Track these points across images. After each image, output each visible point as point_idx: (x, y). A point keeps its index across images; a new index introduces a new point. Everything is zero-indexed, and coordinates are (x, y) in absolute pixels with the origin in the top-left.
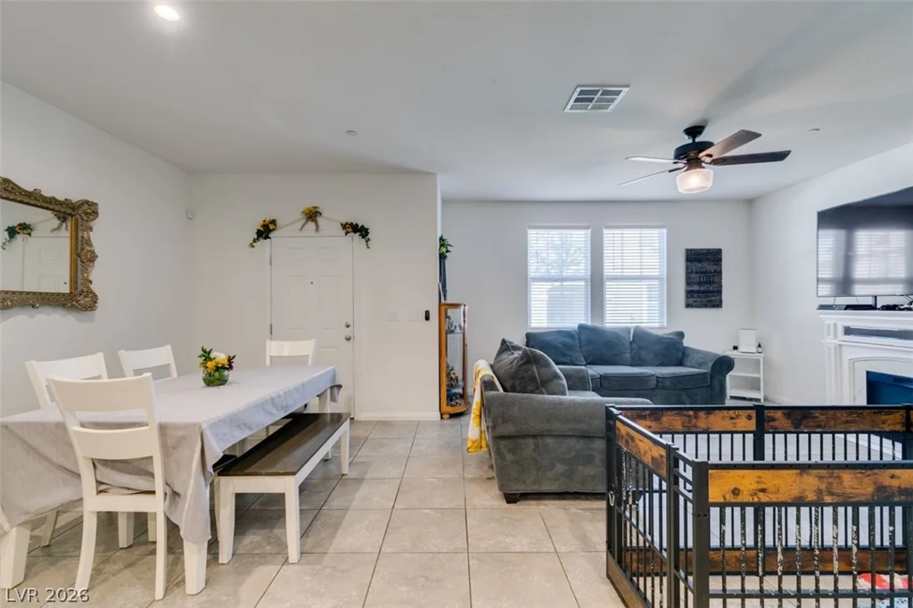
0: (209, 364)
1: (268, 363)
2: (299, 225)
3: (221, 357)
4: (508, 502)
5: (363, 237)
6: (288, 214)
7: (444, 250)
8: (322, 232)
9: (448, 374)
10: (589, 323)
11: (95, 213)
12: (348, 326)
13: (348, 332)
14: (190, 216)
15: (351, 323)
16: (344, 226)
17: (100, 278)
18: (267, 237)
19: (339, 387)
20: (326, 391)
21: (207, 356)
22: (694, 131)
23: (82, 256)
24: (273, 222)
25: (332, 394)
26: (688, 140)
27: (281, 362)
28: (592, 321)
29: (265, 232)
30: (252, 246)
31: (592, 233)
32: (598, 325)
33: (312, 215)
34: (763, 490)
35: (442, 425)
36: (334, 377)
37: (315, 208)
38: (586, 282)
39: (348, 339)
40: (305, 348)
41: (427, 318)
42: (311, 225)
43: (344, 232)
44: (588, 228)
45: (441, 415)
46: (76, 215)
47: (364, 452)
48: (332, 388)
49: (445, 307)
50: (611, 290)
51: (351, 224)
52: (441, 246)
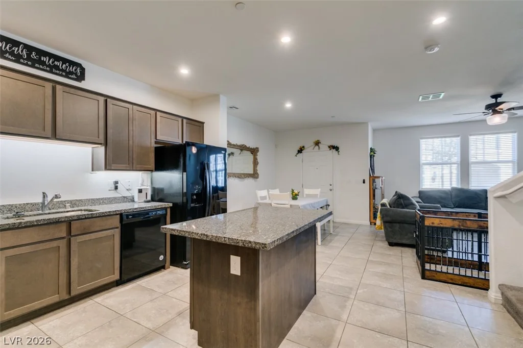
0: (294, 194)
1: (305, 196)
2: (313, 147)
3: (296, 192)
4: (390, 245)
5: (337, 150)
6: (309, 143)
7: (372, 153)
8: (321, 150)
9: (374, 207)
10: (459, 187)
11: (258, 151)
12: (331, 185)
13: (331, 187)
14: (276, 146)
15: (331, 184)
16: (329, 147)
17: (260, 169)
18: (301, 152)
19: (329, 205)
20: (324, 206)
21: (293, 191)
22: (496, 96)
23: (256, 163)
24: (303, 147)
25: (326, 208)
26: (493, 101)
27: (309, 196)
28: (461, 185)
29: (300, 151)
30: (296, 156)
31: (461, 139)
32: (465, 187)
33: (317, 143)
34: (441, 224)
35: (371, 227)
36: (327, 202)
37: (318, 140)
38: (458, 165)
39: (331, 190)
40: (317, 191)
41: (364, 182)
42: (317, 147)
43: (329, 149)
44: (458, 136)
45: (371, 223)
46: (254, 151)
47: (337, 230)
48: (326, 205)
49: (373, 179)
50: (473, 169)
51: (332, 146)
52: (371, 152)
